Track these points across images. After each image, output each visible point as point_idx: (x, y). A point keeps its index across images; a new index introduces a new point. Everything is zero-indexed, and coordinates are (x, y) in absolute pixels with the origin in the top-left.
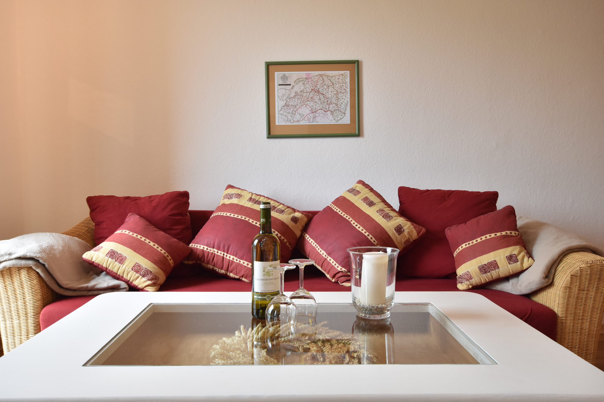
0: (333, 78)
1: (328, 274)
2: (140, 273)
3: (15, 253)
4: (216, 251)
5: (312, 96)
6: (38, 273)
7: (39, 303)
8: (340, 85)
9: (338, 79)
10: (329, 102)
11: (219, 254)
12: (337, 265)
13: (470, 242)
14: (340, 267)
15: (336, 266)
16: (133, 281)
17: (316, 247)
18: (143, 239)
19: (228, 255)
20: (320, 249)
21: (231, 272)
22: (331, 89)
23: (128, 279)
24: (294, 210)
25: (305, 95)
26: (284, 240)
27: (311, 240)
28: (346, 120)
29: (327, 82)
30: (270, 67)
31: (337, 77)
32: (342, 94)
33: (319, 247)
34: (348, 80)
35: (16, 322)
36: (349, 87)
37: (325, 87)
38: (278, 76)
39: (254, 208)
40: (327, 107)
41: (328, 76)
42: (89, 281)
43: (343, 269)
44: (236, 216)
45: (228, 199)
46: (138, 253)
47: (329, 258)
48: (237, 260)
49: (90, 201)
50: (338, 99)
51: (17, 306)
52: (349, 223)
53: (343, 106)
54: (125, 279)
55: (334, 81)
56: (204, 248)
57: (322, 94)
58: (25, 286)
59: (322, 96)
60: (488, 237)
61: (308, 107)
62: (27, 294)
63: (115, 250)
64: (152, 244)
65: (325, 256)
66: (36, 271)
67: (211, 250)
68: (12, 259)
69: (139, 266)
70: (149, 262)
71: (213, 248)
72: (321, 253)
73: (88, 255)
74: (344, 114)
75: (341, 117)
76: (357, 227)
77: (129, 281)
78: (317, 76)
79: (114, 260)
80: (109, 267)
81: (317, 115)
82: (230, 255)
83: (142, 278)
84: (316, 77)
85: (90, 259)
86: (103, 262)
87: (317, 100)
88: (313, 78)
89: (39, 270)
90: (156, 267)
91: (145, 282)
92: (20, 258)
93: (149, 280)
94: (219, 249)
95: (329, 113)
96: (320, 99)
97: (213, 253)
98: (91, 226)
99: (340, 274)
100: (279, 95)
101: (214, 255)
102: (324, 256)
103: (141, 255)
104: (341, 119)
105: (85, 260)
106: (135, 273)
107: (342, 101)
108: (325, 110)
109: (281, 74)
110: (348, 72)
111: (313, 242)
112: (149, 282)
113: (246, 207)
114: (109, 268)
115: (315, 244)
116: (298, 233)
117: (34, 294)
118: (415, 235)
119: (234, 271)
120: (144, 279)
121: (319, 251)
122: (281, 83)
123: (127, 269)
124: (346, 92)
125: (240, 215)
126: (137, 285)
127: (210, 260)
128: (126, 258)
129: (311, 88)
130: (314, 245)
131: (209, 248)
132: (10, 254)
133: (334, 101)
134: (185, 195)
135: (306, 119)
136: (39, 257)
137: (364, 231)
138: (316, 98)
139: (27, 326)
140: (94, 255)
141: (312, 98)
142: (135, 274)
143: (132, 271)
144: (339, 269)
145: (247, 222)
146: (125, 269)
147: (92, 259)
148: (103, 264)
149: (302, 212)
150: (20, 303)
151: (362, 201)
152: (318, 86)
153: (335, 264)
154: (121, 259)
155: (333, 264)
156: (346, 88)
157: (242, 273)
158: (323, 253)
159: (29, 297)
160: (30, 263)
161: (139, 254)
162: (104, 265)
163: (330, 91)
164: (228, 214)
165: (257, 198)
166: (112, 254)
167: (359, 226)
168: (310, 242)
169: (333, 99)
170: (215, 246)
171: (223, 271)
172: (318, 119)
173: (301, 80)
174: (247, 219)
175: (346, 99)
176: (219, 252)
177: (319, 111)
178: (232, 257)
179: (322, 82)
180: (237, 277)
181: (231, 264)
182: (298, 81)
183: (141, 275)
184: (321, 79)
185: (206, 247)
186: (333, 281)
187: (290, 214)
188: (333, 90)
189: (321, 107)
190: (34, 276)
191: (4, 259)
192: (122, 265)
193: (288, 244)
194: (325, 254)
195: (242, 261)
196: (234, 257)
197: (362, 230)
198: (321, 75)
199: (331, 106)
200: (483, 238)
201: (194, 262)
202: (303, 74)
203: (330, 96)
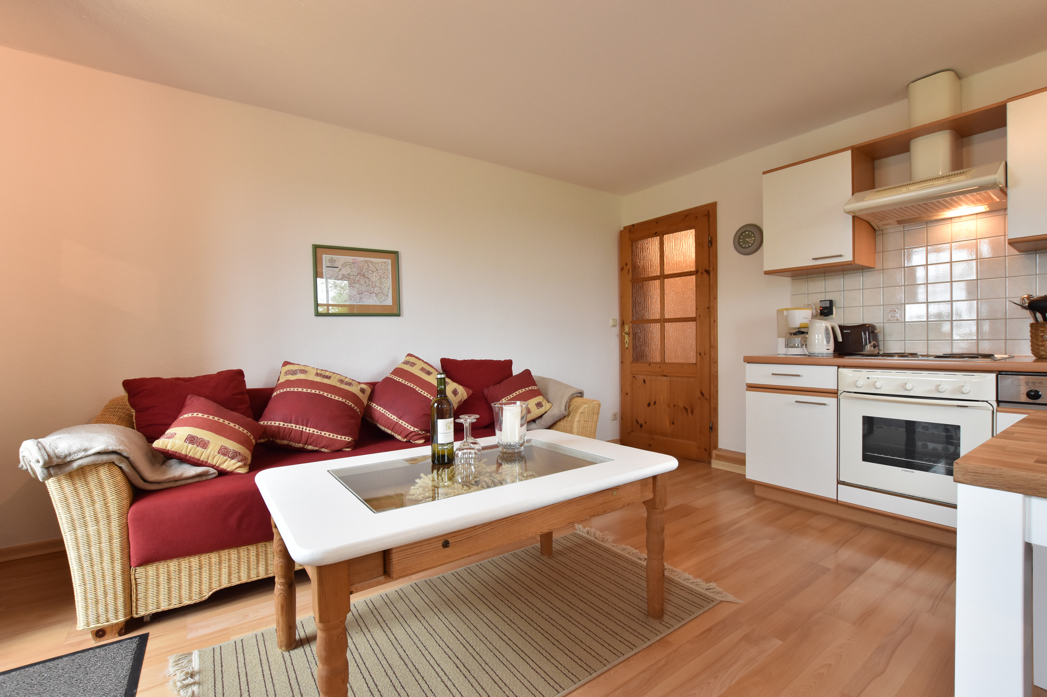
0: (377, 265)
1: (399, 435)
2: (228, 455)
3: (91, 448)
4: (294, 425)
5: (358, 279)
6: (120, 468)
7: (126, 502)
8: (383, 271)
9: (382, 265)
10: (373, 285)
11: (297, 428)
12: (410, 426)
13: (508, 397)
14: (412, 428)
15: (408, 428)
16: (220, 464)
17: (385, 413)
18: (221, 420)
19: (308, 429)
20: (391, 415)
21: (310, 445)
22: (375, 274)
23: (214, 464)
24: (359, 383)
25: (352, 277)
26: (357, 409)
27: (379, 408)
28: (389, 302)
29: (372, 267)
30: (318, 250)
31: (380, 264)
32: (385, 279)
33: (388, 413)
34: (390, 267)
35: (92, 529)
36: (390, 273)
37: (370, 272)
38: (326, 258)
39: (325, 382)
40: (372, 290)
41: (372, 262)
42: (164, 473)
43: (416, 429)
44: (309, 391)
45: (292, 375)
46: (220, 435)
47: (401, 421)
48: (317, 432)
49: (127, 384)
50: (381, 283)
51: (94, 510)
52: (414, 390)
53: (386, 289)
54: (210, 464)
55: (377, 268)
56: (279, 424)
57: (368, 278)
58: (106, 485)
59: (367, 280)
60: (521, 392)
61: (355, 289)
62: (108, 494)
63: (194, 434)
64: (232, 425)
65: (397, 420)
66: (118, 466)
67: (288, 426)
68: (90, 455)
69: (226, 448)
70: (235, 443)
71: (291, 423)
72: (392, 418)
73: (161, 443)
74: (387, 296)
75: (385, 299)
76: (422, 393)
77: (215, 465)
78: (362, 261)
79: (195, 445)
80: (189, 453)
81: (363, 296)
82: (310, 428)
83: (230, 460)
84: (361, 263)
85: (164, 448)
86: (181, 450)
87: (362, 283)
88: (359, 263)
89: (123, 466)
90: (243, 447)
91: (235, 464)
92: (99, 453)
93: (239, 461)
94: (297, 423)
95: (374, 295)
96: (365, 282)
97: (290, 428)
98: (120, 414)
99: (413, 434)
100: (327, 276)
101: (291, 430)
102: (395, 420)
103: (225, 437)
104: (384, 300)
105: (156, 450)
106: (222, 456)
107: (385, 285)
108: (370, 292)
109: (329, 257)
110: (390, 260)
111: (382, 409)
112: (240, 464)
113: (316, 382)
114: (190, 455)
115: (384, 410)
116: (365, 402)
117: (118, 493)
118: (465, 396)
119: (314, 443)
120: (233, 461)
121: (389, 416)
122: (329, 265)
123: (212, 453)
124: (388, 277)
125: (314, 389)
126: (225, 468)
127: (286, 435)
128: (209, 442)
129: (357, 272)
130: (383, 412)
131: (285, 424)
132: (85, 450)
133: (378, 285)
134: (240, 373)
135: (353, 299)
136: (123, 450)
137: (429, 395)
138: (362, 281)
139: (110, 530)
140: (168, 443)
141: (358, 281)
142: (223, 458)
143: (219, 455)
144: (412, 429)
145: (322, 396)
146: (210, 453)
147: (166, 447)
148: (181, 451)
149: (366, 384)
150: (99, 506)
151: (420, 371)
152: (364, 271)
153: (408, 426)
154: (204, 444)
155: (406, 426)
156: (388, 274)
157: (323, 444)
158: (394, 418)
159: (112, 498)
160: (113, 457)
161: (222, 436)
162: (183, 452)
163: (374, 275)
164: (300, 390)
165: (323, 373)
166: (191, 439)
167: (423, 391)
168: (378, 409)
169: (377, 282)
170: (293, 422)
171: (301, 445)
172: (364, 300)
173: (347, 264)
174: (321, 393)
175: (388, 283)
176: (298, 426)
177: (365, 293)
178: (312, 430)
179: (367, 267)
180: (315, 448)
181: (311, 437)
182: (345, 265)
183: (229, 457)
184: (366, 264)
185: (282, 424)
186: (405, 440)
187: (357, 386)
188: (377, 275)
189: (366, 289)
190: (117, 471)
191: (79, 457)
192: (205, 450)
193: (359, 413)
194: (396, 418)
195: (323, 433)
196: (314, 430)
197: (427, 395)
198: (366, 262)
199: (375, 289)
200: (517, 393)
201: (267, 439)
202: (350, 259)
203: (374, 280)
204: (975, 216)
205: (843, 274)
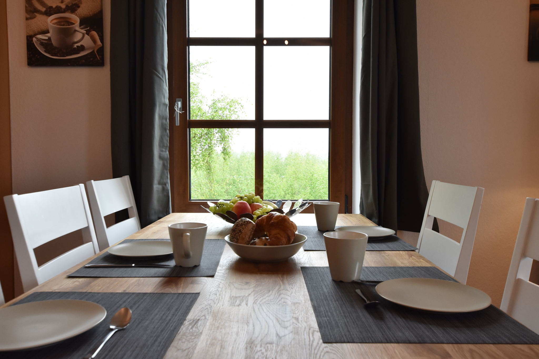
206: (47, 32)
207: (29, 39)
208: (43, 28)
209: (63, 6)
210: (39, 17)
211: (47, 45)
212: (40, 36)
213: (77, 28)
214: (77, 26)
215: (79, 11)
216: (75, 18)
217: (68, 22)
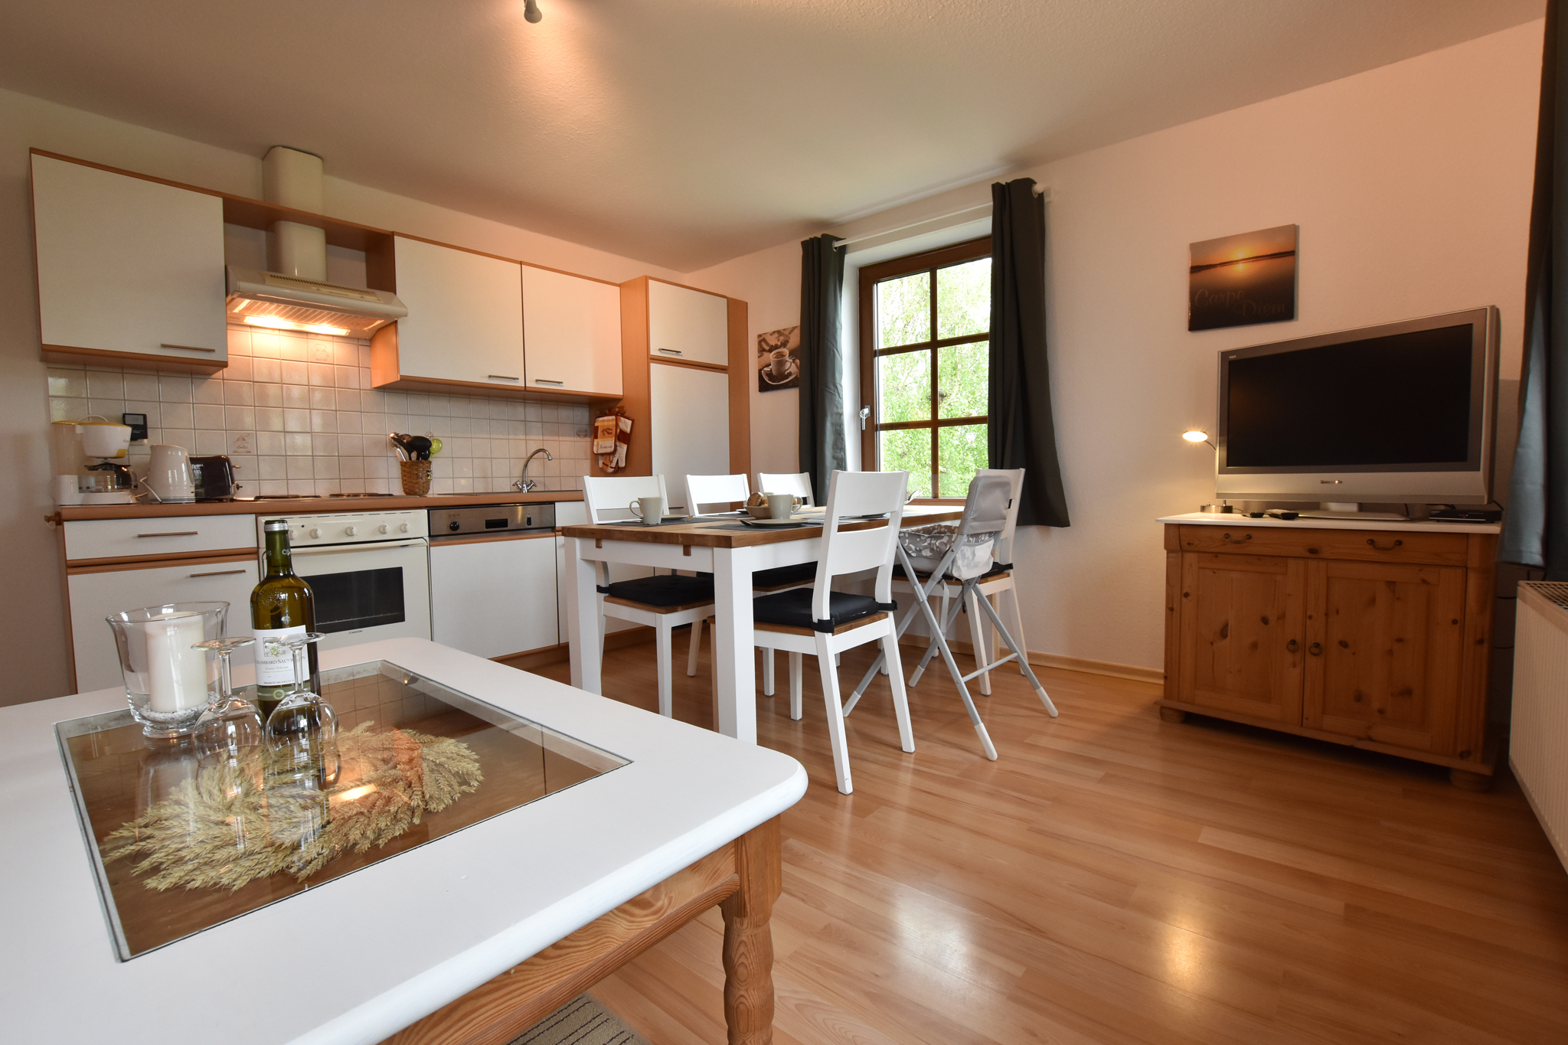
204: (331, 338)
205: (158, 376)
206: (770, 365)
207: (760, 371)
208: (768, 362)
209: (779, 344)
210: (766, 354)
211: (770, 375)
212: (766, 369)
213: (787, 359)
214: (787, 358)
215: (789, 345)
216: (786, 351)
217: (781, 355)
